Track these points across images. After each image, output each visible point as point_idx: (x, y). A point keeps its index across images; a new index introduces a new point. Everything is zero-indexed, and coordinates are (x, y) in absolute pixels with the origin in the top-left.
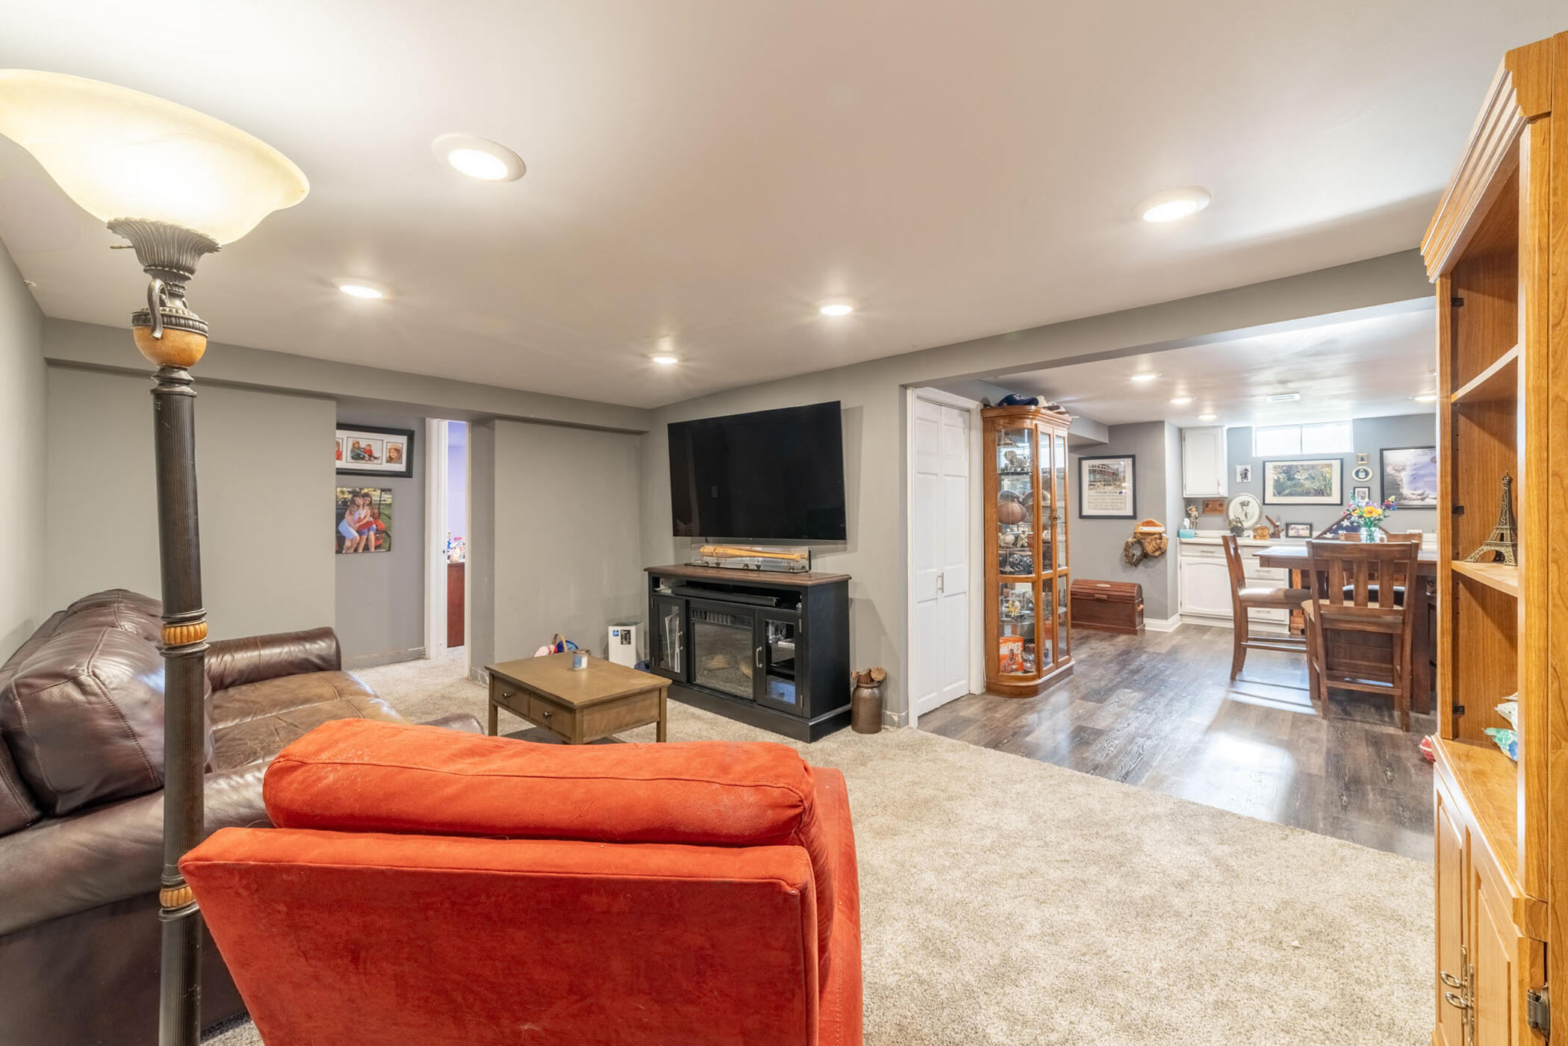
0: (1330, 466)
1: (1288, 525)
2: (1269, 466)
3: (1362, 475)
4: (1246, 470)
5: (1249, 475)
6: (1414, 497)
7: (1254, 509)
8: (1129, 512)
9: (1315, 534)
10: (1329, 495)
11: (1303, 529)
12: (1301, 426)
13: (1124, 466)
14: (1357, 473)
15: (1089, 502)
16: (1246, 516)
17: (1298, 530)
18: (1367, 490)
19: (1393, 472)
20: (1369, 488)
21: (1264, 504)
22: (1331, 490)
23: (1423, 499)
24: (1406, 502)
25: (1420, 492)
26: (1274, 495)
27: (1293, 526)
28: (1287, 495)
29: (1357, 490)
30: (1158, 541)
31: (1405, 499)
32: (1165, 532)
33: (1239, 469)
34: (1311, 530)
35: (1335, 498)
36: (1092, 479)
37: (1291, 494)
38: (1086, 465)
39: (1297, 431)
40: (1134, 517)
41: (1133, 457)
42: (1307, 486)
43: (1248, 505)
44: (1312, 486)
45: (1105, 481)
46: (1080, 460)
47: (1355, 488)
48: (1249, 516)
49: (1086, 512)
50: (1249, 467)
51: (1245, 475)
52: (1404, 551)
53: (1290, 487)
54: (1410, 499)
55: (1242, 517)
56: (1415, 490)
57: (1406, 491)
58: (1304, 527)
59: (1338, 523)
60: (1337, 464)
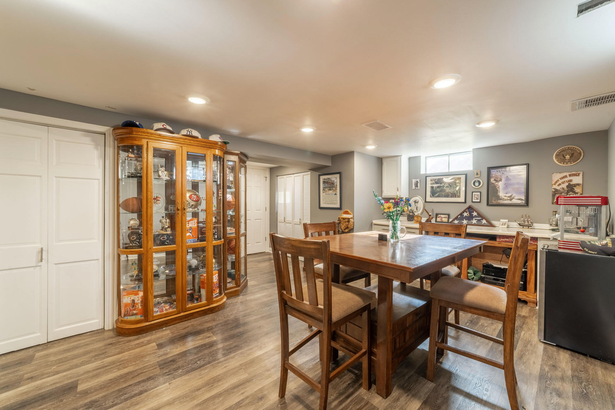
0: (459, 179)
1: (437, 215)
2: (429, 179)
3: (477, 184)
4: (417, 182)
5: (419, 185)
6: (506, 198)
7: (421, 205)
8: (338, 206)
9: (450, 220)
10: (459, 197)
11: (444, 217)
12: (449, 155)
13: (336, 179)
14: (474, 184)
15: (323, 200)
16: (417, 209)
17: (442, 218)
18: (479, 193)
19: (494, 182)
20: (480, 192)
21: (426, 202)
22: (460, 194)
23: (511, 200)
24: (501, 202)
25: (509, 195)
26: (431, 197)
27: (439, 215)
28: (437, 197)
29: (474, 193)
30: (347, 223)
31: (501, 199)
32: (353, 218)
33: (414, 181)
34: (449, 218)
35: (462, 199)
36: (324, 186)
37: (439, 196)
38: (322, 178)
39: (446, 158)
40: (340, 209)
41: (339, 173)
42: (447, 191)
43: (418, 203)
44: (450, 191)
45: (329, 188)
46: (319, 175)
47: (473, 192)
48: (418, 210)
49: (322, 205)
50: (418, 180)
51: (416, 186)
52: (318, 249)
53: (439, 192)
54: (503, 199)
55: (415, 210)
56: (507, 193)
57: (501, 194)
58: (445, 216)
59: (461, 214)
60: (463, 177)
